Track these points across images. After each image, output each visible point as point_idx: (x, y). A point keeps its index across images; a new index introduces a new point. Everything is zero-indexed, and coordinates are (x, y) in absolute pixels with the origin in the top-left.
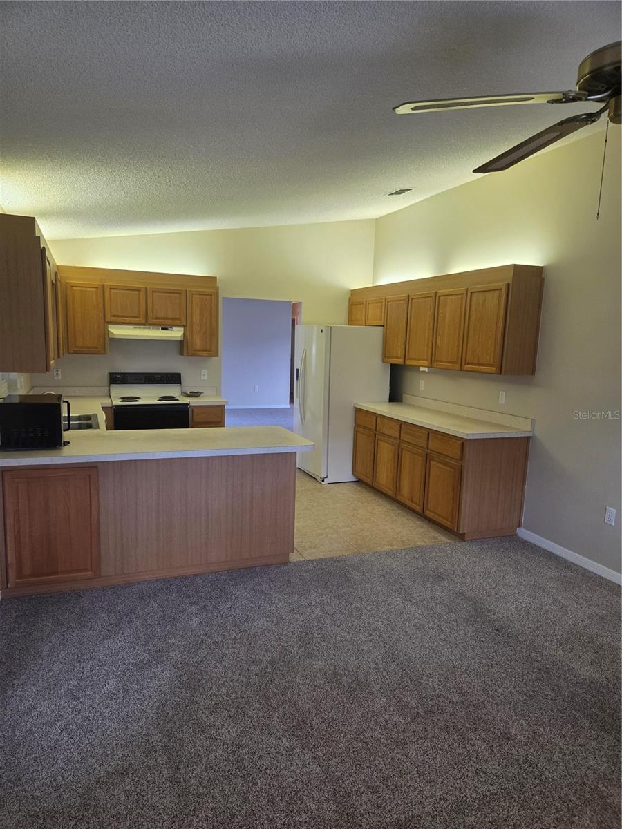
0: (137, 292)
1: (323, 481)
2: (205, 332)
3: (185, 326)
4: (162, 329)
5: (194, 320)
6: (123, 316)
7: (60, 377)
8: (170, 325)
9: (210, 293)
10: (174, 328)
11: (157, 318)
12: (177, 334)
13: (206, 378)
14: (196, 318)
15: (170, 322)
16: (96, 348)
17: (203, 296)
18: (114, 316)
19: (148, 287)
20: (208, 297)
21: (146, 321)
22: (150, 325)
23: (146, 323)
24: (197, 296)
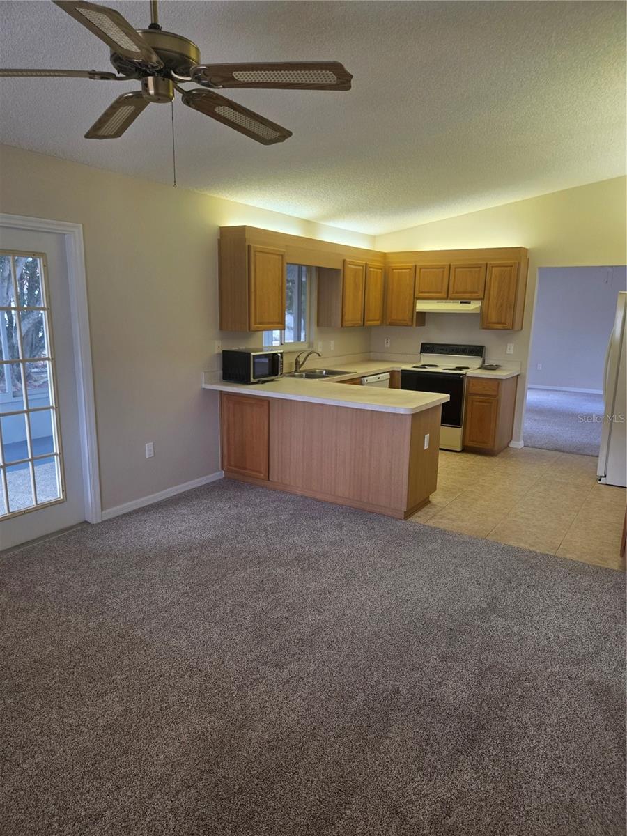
0: (442, 270)
1: (600, 480)
2: (501, 305)
3: (482, 299)
4: (461, 303)
5: (492, 293)
6: (428, 292)
7: (389, 345)
8: (469, 299)
9: (511, 265)
10: (472, 302)
11: (457, 293)
12: (474, 306)
13: (511, 352)
14: (494, 292)
15: (467, 295)
16: (405, 320)
17: (503, 268)
18: (422, 292)
19: (452, 264)
20: (508, 268)
21: (448, 296)
22: (451, 299)
23: (447, 298)
24: (497, 268)
